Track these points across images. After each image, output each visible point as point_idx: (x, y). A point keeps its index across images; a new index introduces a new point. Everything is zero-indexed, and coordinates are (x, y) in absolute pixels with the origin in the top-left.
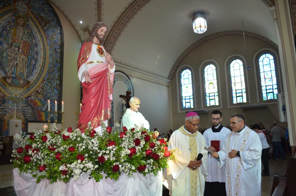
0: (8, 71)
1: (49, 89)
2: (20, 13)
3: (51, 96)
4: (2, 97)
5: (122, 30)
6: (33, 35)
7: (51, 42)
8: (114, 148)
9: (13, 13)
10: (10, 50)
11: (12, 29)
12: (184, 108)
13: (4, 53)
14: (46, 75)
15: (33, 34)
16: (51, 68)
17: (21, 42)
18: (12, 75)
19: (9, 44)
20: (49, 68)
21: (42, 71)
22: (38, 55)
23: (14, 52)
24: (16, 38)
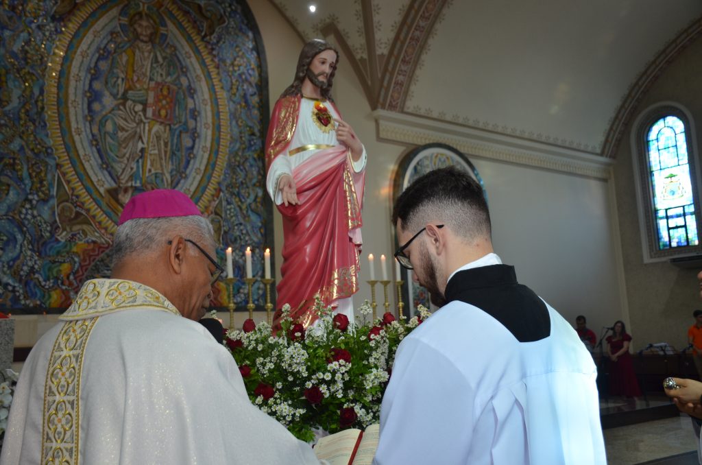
0: (121, 171)
1: (236, 216)
2: (141, 4)
3: (242, 234)
4: (109, 244)
5: (436, 17)
6: (181, 64)
7: (230, 77)
8: (344, 366)
9: (122, 6)
10: (120, 112)
11: (121, 53)
12: (665, 245)
13: (107, 123)
14: (225, 173)
15: (179, 61)
16: (236, 154)
17: (150, 86)
18: (133, 183)
19: (119, 96)
20: (230, 152)
21: (211, 165)
22: (198, 119)
23: (132, 118)
24: (135, 78)
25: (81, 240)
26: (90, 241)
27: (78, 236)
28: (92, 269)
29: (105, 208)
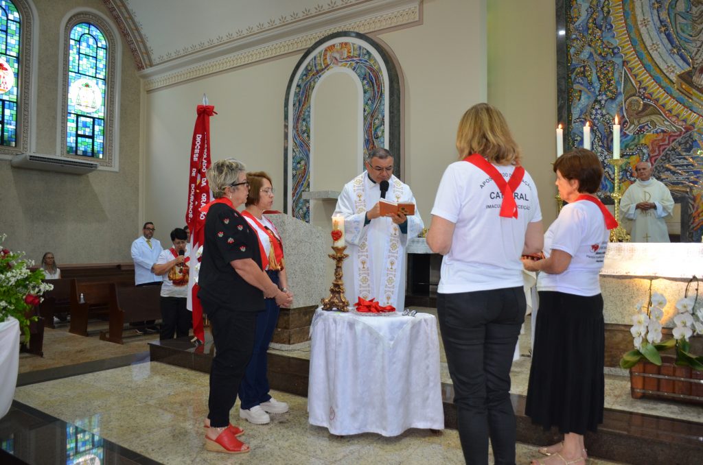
25: (650, 131)
26: (659, 130)
27: (646, 127)
28: (661, 159)
29: (676, 93)
